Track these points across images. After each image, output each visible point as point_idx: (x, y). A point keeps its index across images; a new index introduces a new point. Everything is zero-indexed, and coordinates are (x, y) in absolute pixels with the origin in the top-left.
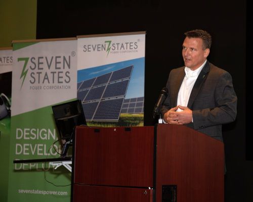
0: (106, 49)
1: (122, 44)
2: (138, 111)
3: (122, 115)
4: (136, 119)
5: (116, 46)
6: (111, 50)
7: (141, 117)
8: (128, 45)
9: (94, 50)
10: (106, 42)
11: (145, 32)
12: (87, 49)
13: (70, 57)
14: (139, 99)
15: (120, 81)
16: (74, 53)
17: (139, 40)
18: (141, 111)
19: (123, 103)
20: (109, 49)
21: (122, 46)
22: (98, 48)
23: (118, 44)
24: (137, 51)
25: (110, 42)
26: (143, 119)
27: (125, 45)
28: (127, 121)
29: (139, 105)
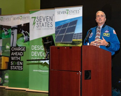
0: (67, 13)
1: (73, 11)
2: (80, 38)
3: (73, 40)
4: (79, 41)
5: (70, 12)
6: (69, 13)
7: (81, 41)
8: (76, 11)
9: (62, 13)
10: (66, 10)
11: (82, 6)
12: (59, 13)
13: (52, 16)
14: (80, 33)
15: (72, 26)
16: (54, 15)
17: (80, 9)
18: (81, 39)
19: (74, 35)
20: (68, 13)
21: (73, 12)
22: (63, 13)
23: (71, 11)
24: (79, 14)
25: (68, 10)
26: (82, 41)
27: (74, 11)
28: (75, 42)
29: (80, 36)
